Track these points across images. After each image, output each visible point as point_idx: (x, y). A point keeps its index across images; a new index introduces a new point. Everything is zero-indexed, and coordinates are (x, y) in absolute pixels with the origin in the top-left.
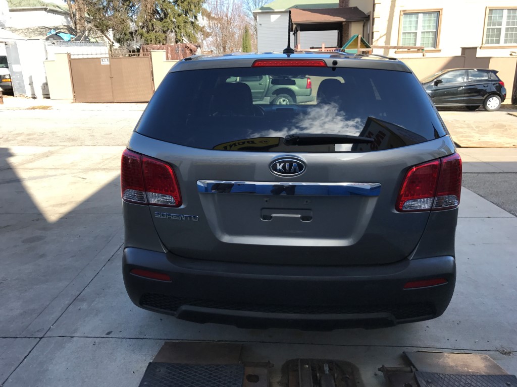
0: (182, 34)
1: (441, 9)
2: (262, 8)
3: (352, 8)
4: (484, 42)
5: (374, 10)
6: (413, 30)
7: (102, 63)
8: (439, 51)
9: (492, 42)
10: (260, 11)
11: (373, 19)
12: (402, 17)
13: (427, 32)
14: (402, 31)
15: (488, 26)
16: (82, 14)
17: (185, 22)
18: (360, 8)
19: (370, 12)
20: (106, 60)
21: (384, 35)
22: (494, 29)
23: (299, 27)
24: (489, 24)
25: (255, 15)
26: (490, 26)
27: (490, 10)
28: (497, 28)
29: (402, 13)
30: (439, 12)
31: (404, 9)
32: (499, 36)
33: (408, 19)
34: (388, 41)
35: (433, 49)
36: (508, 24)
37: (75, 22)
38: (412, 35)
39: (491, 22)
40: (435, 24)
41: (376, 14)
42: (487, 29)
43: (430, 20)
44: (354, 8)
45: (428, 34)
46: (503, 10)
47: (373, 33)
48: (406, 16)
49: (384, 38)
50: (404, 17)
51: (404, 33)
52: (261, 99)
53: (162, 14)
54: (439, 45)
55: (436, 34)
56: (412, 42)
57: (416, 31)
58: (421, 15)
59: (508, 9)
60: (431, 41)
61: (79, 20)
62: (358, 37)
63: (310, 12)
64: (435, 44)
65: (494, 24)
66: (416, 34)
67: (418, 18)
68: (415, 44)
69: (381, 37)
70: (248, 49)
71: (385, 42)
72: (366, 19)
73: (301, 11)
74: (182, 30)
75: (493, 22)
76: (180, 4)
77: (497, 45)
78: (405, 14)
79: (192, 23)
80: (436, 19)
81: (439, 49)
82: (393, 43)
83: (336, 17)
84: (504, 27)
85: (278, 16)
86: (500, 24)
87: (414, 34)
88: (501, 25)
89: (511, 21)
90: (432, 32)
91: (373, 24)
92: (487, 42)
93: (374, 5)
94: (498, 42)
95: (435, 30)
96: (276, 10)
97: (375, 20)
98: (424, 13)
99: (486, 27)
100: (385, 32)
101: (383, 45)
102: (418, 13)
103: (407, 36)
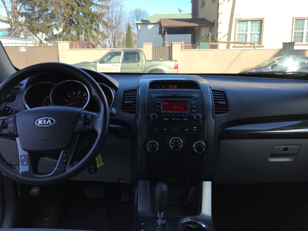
0: (89, 36)
1: (263, 18)
3: (201, 18)
5: (218, 18)
6: (244, 32)
7: (20, 50)
8: (263, 47)
9: (298, 41)
10: (141, 22)
11: (218, 24)
12: (237, 23)
14: (237, 33)
15: (295, 30)
16: (17, 19)
17: (90, 28)
18: (207, 19)
19: (215, 20)
20: (23, 48)
21: (226, 35)
22: (299, 32)
24: (296, 29)
25: (137, 24)
26: (296, 30)
27: (296, 19)
28: (301, 32)
29: (237, 21)
30: (262, 20)
31: (238, 18)
32: (302, 37)
34: (229, 38)
35: (258, 45)
37: (11, 25)
39: (297, 28)
40: (259, 29)
41: (220, 20)
42: (295, 32)
43: (255, 26)
44: (203, 18)
45: (255, 35)
46: (304, 19)
47: (217, 34)
50: (238, 23)
51: (238, 34)
53: (76, 23)
54: (262, 42)
55: (260, 35)
56: (244, 39)
57: (246, 33)
58: (249, 23)
61: (14, 23)
62: (209, 35)
64: (260, 42)
65: (299, 29)
66: (246, 35)
67: (247, 24)
69: (224, 36)
71: (227, 39)
72: (212, 25)
74: (89, 33)
75: (298, 28)
76: (87, 16)
77: (301, 43)
78: (239, 21)
79: (96, 29)
80: (260, 25)
81: (263, 45)
82: (232, 40)
84: (305, 32)
85: (152, 26)
87: (245, 35)
88: (303, 30)
90: (257, 34)
93: (218, 15)
94: (302, 41)
95: (259, 33)
96: (151, 22)
97: (219, 25)
98: (252, 21)
99: (294, 31)
100: (227, 32)
101: (226, 41)
102: (247, 21)
103: (241, 36)
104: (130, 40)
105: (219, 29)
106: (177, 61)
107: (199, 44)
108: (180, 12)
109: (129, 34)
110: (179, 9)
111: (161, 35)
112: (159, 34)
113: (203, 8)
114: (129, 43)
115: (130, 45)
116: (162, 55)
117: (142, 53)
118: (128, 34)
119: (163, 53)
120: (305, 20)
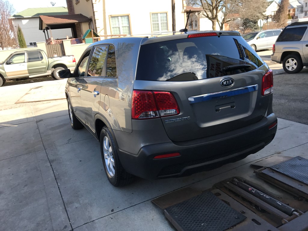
1: (129, 14)
2: (14, 16)
3: (79, 14)
4: (153, 30)
5: (94, 15)
6: (117, 26)
9: (156, 31)
11: (95, 20)
12: (110, 19)
13: (125, 27)
18: (84, 15)
19: (92, 16)
21: (103, 29)
22: (156, 23)
23: (50, 26)
24: (153, 21)
27: (152, 14)
29: (110, 17)
30: (128, 16)
31: (111, 15)
32: (158, 27)
33: (114, 19)
34: (106, 32)
36: (161, 20)
38: (117, 28)
40: (128, 22)
41: (96, 18)
45: (125, 28)
47: (96, 28)
48: (112, 18)
49: (103, 31)
51: (113, 28)
52: (45, 72)
55: (129, 27)
56: (118, 32)
57: (119, 26)
58: (119, 18)
59: (160, 13)
60: (127, 31)
62: (91, 31)
63: (53, 18)
64: (130, 33)
65: (155, 21)
67: (118, 19)
68: (120, 33)
69: (101, 30)
70: (23, 42)
71: (104, 33)
72: (90, 21)
73: (47, 17)
80: (127, 19)
83: (72, 20)
84: (160, 22)
85: (27, 21)
86: (158, 21)
87: (118, 28)
89: (162, 19)
90: (127, 26)
91: (95, 23)
92: (154, 30)
93: (94, 12)
95: (128, 25)
96: (25, 17)
97: (97, 21)
98: (121, 16)
99: (152, 23)
101: (103, 34)
102: (118, 17)
103: (115, 29)
104: (23, 40)
105: (97, 24)
106: (74, 56)
107: (84, 39)
108: (53, 5)
109: (21, 35)
110: (51, 3)
111: (42, 31)
112: (40, 29)
113: (78, 4)
114: (22, 43)
115: (23, 45)
116: (55, 51)
117: (43, 52)
118: (19, 36)
119: (56, 49)
120: (158, 14)
